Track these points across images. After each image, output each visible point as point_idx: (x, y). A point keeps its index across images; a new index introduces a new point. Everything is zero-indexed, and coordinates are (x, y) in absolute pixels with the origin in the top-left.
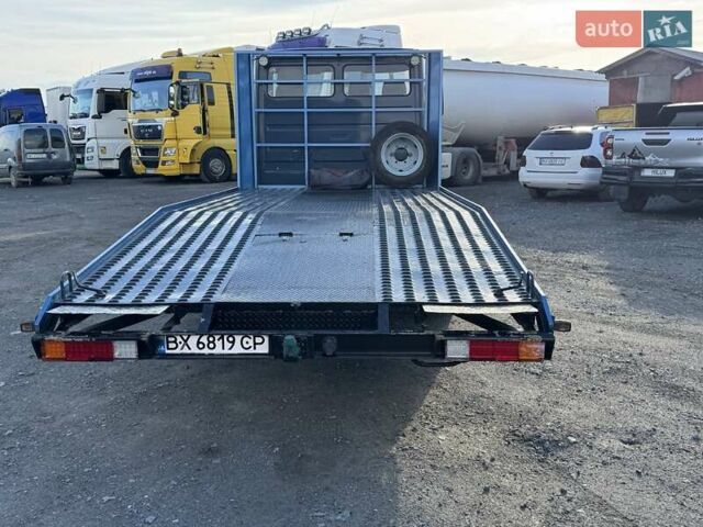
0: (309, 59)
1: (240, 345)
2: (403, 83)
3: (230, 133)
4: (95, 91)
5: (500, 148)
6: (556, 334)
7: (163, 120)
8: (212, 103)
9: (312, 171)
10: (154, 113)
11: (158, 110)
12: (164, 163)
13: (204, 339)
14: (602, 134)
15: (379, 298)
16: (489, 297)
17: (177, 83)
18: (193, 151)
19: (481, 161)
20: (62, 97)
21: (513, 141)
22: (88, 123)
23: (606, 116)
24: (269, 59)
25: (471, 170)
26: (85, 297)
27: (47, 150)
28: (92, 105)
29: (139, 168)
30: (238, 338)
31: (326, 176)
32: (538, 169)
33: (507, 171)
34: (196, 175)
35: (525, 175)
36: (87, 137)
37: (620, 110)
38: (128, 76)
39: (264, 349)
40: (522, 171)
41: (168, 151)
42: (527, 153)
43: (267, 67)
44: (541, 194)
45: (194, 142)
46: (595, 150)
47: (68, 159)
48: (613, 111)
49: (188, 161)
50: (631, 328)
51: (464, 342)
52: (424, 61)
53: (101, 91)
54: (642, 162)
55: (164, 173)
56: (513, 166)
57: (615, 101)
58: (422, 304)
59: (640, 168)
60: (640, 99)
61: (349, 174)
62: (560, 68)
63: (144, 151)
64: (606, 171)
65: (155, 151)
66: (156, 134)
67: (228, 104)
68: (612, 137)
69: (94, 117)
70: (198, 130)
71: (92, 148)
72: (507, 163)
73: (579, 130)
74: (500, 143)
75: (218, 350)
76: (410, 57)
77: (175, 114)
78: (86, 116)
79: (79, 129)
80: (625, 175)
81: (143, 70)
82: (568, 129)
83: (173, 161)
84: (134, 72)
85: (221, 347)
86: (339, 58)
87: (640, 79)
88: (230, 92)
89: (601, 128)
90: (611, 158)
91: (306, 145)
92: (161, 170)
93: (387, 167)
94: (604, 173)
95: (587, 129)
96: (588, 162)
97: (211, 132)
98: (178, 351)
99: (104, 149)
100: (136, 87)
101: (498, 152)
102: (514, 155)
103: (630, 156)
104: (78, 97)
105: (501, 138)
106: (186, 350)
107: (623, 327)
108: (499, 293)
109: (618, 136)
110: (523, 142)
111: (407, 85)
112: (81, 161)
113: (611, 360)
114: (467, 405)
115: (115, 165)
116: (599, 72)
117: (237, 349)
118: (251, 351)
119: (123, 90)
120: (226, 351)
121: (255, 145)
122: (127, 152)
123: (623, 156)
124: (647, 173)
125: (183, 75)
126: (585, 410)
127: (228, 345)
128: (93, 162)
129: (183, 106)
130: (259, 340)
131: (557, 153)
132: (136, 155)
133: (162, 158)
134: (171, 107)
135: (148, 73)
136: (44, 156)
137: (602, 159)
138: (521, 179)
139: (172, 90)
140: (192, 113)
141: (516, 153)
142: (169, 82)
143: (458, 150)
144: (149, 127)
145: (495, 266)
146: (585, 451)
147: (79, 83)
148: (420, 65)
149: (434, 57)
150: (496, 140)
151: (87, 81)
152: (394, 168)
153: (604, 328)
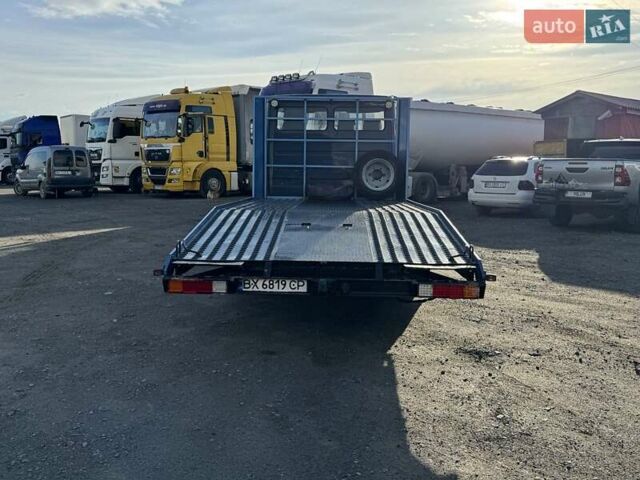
0: (308, 102)
1: (289, 287)
2: (378, 121)
3: (225, 156)
4: (111, 120)
5: (453, 174)
6: (487, 282)
7: (170, 146)
8: (212, 133)
9: (310, 186)
10: (163, 139)
11: (166, 137)
12: (170, 181)
13: (267, 283)
14: (536, 163)
15: (375, 260)
16: (445, 260)
17: (184, 115)
18: (195, 171)
19: (437, 185)
20: (82, 124)
21: (464, 168)
22: (104, 146)
23: (541, 149)
24: (279, 102)
25: (428, 191)
26: (190, 256)
27: (72, 168)
28: (109, 131)
29: (148, 185)
30: (288, 282)
31: (319, 190)
32: (484, 190)
33: (459, 194)
34: (195, 192)
35: (472, 195)
36: (103, 158)
37: (553, 144)
38: (142, 108)
39: (303, 289)
40: (471, 191)
41: (174, 171)
42: (476, 177)
43: (277, 108)
44: (486, 211)
45: (197, 164)
46: (530, 176)
47: (89, 176)
48: (548, 145)
49: (190, 179)
50: (545, 299)
51: (430, 286)
52: (396, 105)
53: (116, 120)
54: (566, 186)
55: (169, 189)
56: (463, 190)
57: (549, 137)
58: (403, 264)
59: (565, 191)
60: (570, 135)
61: (338, 189)
62: (504, 109)
63: (154, 170)
64: (537, 193)
65: (163, 171)
66: (164, 156)
67: (225, 133)
68: (542, 166)
69: (110, 141)
70: (201, 154)
71: (107, 168)
72: (459, 186)
73: (517, 159)
74: (452, 169)
75: (275, 289)
76: (385, 103)
77: (181, 140)
78: (103, 140)
79: (96, 151)
80: (552, 195)
81: (155, 103)
82: (508, 159)
83: (178, 179)
84: (147, 106)
85: (277, 288)
86: (331, 102)
87: (570, 119)
88: (226, 123)
89: (536, 159)
90: (542, 182)
91: (305, 166)
92: (168, 186)
93: (367, 184)
94: (536, 194)
95: (525, 159)
96: (523, 186)
97: (211, 156)
98: (250, 289)
99: (116, 169)
100: (148, 117)
101: (451, 177)
102: (464, 180)
103: (556, 181)
104: (96, 124)
105: (453, 165)
106: (255, 289)
107: (539, 297)
108: (451, 259)
109: (546, 165)
110: (472, 169)
111: (383, 122)
112: (98, 178)
113: (529, 315)
114: (430, 336)
115: (126, 182)
116: (536, 112)
117: (287, 289)
118: (296, 290)
119: (137, 119)
120: (280, 290)
121: (266, 166)
122: (137, 171)
123: (551, 180)
124: (570, 194)
125: (189, 108)
126: (507, 339)
127: (281, 286)
128: (106, 180)
129: (189, 135)
130: (301, 283)
131: (499, 178)
132: (146, 174)
133: (169, 177)
134: (179, 135)
135: (159, 106)
136: (70, 173)
137: (535, 183)
138: (470, 198)
139: (180, 121)
140: (196, 140)
141: (466, 178)
142: (177, 114)
143: (418, 174)
144: (159, 151)
145: (449, 245)
146: (505, 358)
147: (97, 112)
148: (392, 108)
149: (404, 103)
150: (449, 166)
151: (104, 111)
152: (371, 184)
153: (526, 298)
